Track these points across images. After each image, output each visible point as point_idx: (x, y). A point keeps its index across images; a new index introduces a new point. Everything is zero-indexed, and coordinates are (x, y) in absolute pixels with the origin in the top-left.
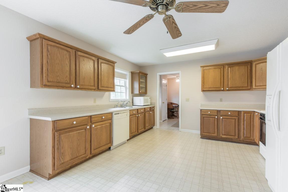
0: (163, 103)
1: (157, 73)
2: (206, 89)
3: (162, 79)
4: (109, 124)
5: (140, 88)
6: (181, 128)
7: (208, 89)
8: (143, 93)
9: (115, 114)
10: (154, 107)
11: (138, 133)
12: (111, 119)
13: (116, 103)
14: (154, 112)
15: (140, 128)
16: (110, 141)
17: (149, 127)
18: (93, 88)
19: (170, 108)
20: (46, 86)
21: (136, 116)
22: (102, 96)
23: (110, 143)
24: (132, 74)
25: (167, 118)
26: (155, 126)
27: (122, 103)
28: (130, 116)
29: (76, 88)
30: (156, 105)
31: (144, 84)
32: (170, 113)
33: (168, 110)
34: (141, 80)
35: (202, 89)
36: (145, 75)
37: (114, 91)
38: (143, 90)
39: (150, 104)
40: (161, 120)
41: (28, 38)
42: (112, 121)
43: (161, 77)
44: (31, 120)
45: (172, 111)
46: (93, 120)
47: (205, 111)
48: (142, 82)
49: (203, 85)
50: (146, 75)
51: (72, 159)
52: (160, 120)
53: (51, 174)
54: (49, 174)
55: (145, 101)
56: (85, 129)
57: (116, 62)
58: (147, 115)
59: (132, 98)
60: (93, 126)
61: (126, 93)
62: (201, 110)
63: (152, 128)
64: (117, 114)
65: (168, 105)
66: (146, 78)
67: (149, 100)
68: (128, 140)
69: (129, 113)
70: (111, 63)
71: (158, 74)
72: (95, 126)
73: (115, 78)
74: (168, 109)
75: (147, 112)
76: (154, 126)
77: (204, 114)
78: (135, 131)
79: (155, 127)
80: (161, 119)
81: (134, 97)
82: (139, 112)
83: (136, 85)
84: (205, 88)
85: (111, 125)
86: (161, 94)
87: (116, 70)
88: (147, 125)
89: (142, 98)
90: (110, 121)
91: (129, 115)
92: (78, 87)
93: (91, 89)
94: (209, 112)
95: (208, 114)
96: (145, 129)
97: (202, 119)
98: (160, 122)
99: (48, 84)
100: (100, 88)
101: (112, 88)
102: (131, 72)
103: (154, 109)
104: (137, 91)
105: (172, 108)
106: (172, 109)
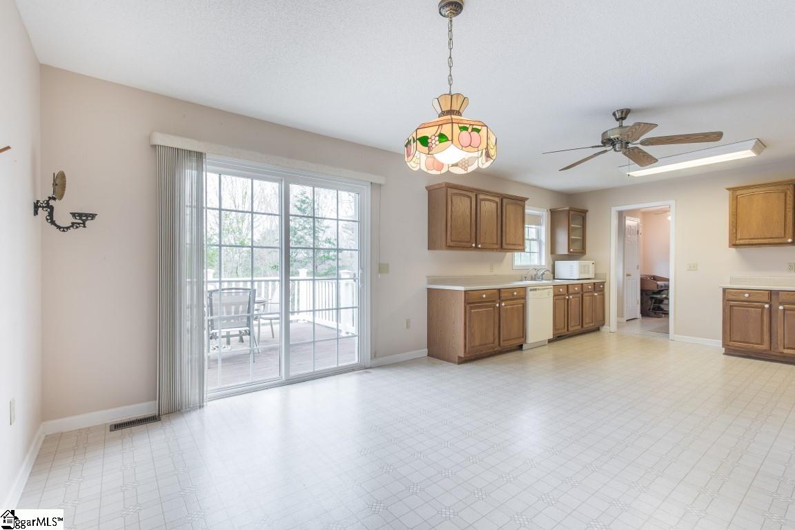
0: (628, 275)
1: (613, 208)
2: (742, 242)
3: (625, 218)
4: (522, 305)
5: (570, 242)
6: (675, 333)
7: (747, 242)
8: (578, 251)
9: (531, 290)
10: (603, 283)
11: (567, 333)
12: (524, 298)
13: (524, 273)
14: (603, 295)
15: (572, 323)
16: (524, 334)
17: (591, 325)
18: (496, 247)
19: (649, 290)
20: (450, 247)
21: (565, 299)
22: (501, 261)
23: (523, 337)
24: (553, 213)
25: (639, 315)
26: (605, 327)
27: (534, 273)
28: (554, 296)
29: (476, 247)
30: (607, 280)
31: (579, 232)
32: (650, 302)
33: (644, 294)
34: (573, 225)
35: (730, 242)
36: (581, 215)
37: (523, 250)
38: (576, 247)
39: (593, 277)
40: (622, 317)
41: (426, 188)
42: (526, 302)
43: (621, 216)
44: (429, 290)
45: (653, 298)
46: (502, 295)
47: (735, 293)
48: (575, 229)
49: (734, 231)
50: (585, 212)
51: (481, 345)
52: (618, 316)
53: (462, 358)
54: (459, 357)
55: (583, 269)
56: (494, 307)
57: (527, 199)
58: (587, 299)
59: (552, 262)
60: (503, 304)
61: (540, 253)
62: (724, 290)
63: (598, 329)
64: (533, 290)
65: (643, 281)
66: (584, 219)
67: (592, 268)
68: (550, 341)
69: (552, 291)
70: (520, 202)
71: (614, 211)
72: (505, 306)
73: (526, 226)
74: (643, 292)
75: (586, 292)
76: (603, 325)
77: (734, 298)
78: (562, 326)
79: (605, 329)
80: (620, 313)
81: (556, 262)
82: (571, 290)
83: (562, 238)
84: (740, 239)
85: (524, 307)
86: (622, 255)
87: (527, 211)
88: (587, 320)
89: (575, 264)
90: (522, 301)
91: (552, 295)
92: (480, 246)
93: (492, 249)
94: (747, 295)
95: (743, 298)
96: (582, 326)
97: (728, 310)
98: (618, 322)
99: (452, 244)
100: (504, 246)
101: (521, 245)
102: (550, 210)
103: (604, 287)
104: (563, 249)
105: (656, 289)
106: (654, 293)
